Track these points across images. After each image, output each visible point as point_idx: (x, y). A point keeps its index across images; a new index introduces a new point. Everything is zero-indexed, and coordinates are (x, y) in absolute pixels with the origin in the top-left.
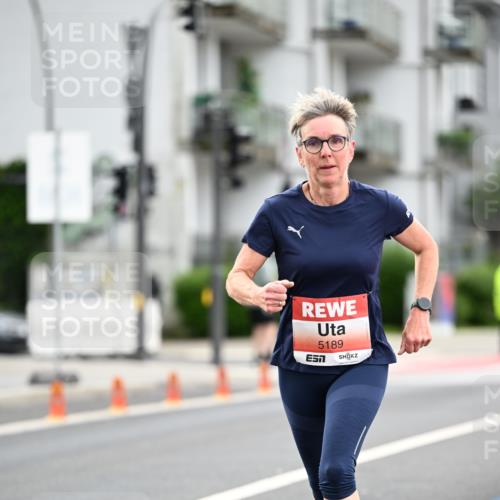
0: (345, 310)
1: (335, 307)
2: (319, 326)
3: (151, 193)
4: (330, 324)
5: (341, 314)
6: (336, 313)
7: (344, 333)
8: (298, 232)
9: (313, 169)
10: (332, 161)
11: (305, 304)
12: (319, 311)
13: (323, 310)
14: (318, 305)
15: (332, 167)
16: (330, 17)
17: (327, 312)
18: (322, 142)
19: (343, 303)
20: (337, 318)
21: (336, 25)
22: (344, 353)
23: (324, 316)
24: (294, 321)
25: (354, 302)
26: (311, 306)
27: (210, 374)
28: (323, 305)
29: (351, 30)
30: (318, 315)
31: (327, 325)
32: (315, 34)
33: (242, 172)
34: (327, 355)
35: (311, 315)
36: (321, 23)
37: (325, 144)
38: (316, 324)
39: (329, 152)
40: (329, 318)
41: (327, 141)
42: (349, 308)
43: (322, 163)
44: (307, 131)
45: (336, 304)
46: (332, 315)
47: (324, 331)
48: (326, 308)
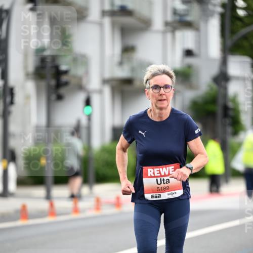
0: (169, 172)
1: (164, 170)
2: (157, 179)
3: (12, 103)
4: (162, 178)
5: (167, 173)
6: (165, 173)
7: (169, 183)
8: (144, 134)
9: (155, 101)
10: (164, 97)
11: (149, 170)
12: (156, 172)
13: (158, 172)
14: (156, 170)
15: (165, 100)
16: (112, 4)
17: (160, 173)
18: (161, 87)
19: (168, 168)
20: (165, 175)
21: (116, 8)
22: (170, 193)
23: (159, 175)
24: (144, 179)
25: (173, 167)
26: (152, 170)
27: (45, 205)
28: (158, 169)
29: (124, 11)
30: (156, 175)
31: (161, 179)
32: (104, 13)
33: (62, 91)
34: (162, 194)
35: (153, 175)
36: (107, 7)
37: (162, 88)
38: (155, 179)
39: (163, 93)
40: (161, 176)
41: (163, 87)
42: (171, 170)
43: (160, 98)
44: (153, 82)
45: (164, 169)
46: (163, 174)
47: (159, 182)
48: (159, 171)
